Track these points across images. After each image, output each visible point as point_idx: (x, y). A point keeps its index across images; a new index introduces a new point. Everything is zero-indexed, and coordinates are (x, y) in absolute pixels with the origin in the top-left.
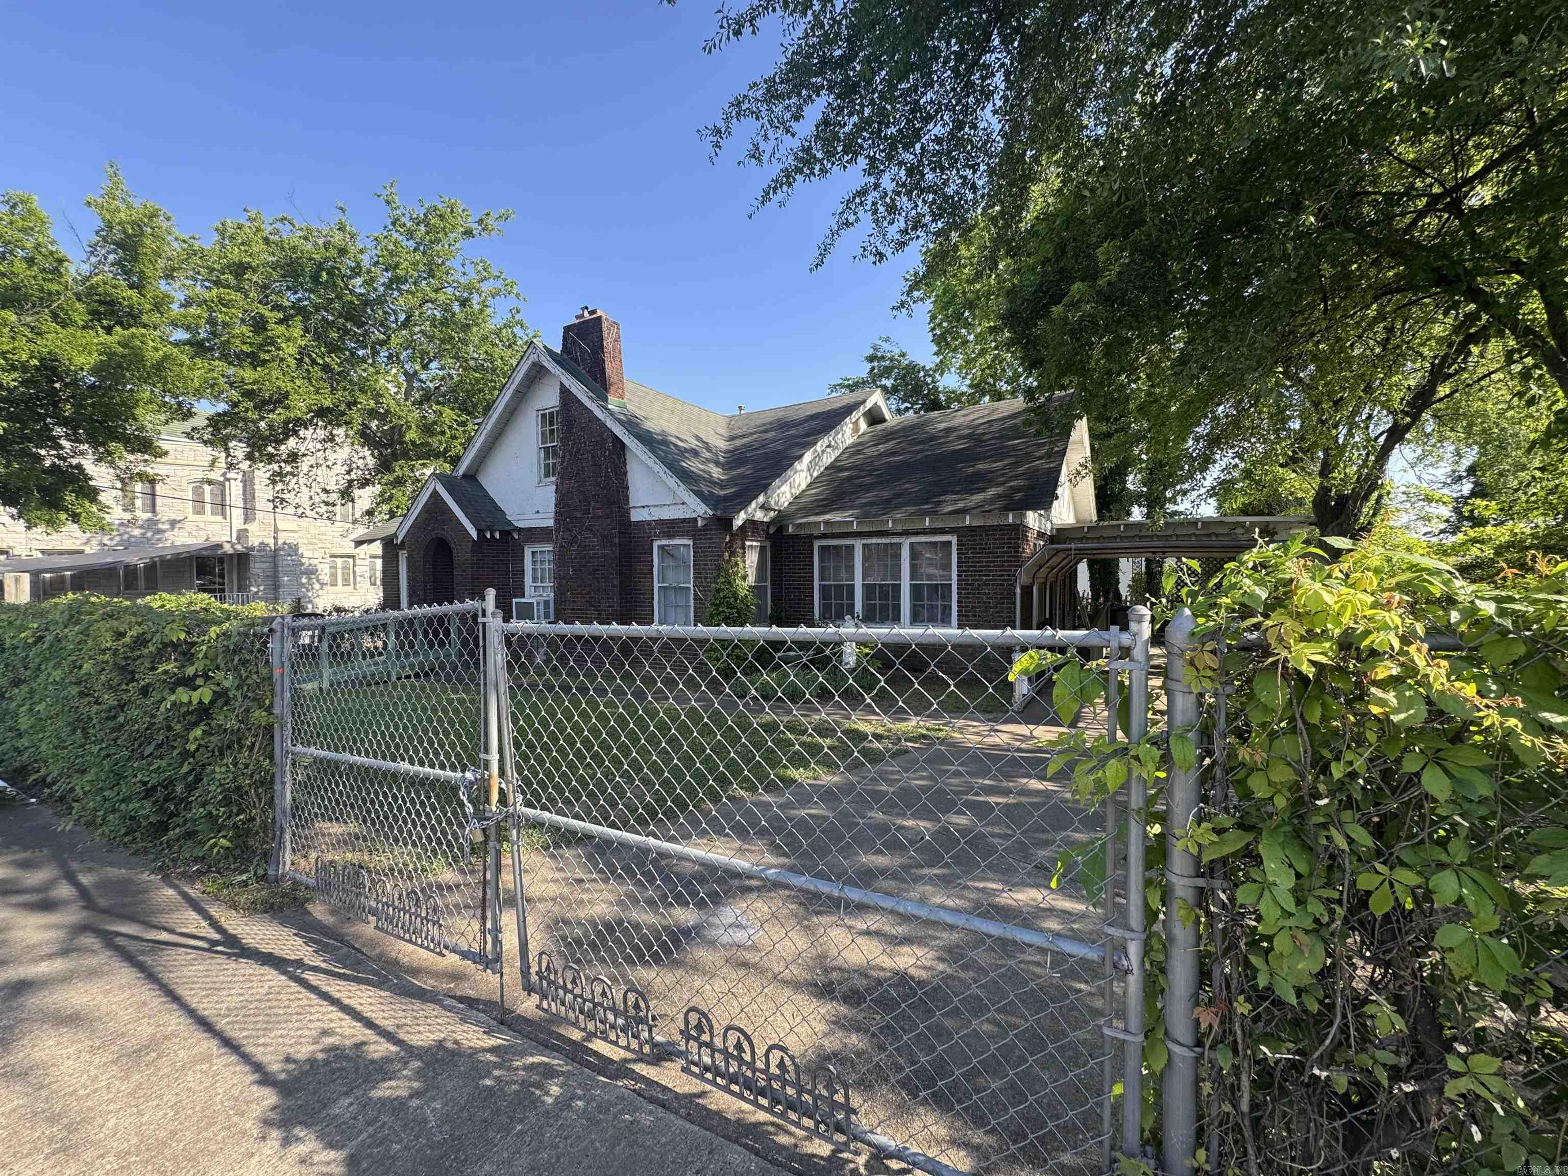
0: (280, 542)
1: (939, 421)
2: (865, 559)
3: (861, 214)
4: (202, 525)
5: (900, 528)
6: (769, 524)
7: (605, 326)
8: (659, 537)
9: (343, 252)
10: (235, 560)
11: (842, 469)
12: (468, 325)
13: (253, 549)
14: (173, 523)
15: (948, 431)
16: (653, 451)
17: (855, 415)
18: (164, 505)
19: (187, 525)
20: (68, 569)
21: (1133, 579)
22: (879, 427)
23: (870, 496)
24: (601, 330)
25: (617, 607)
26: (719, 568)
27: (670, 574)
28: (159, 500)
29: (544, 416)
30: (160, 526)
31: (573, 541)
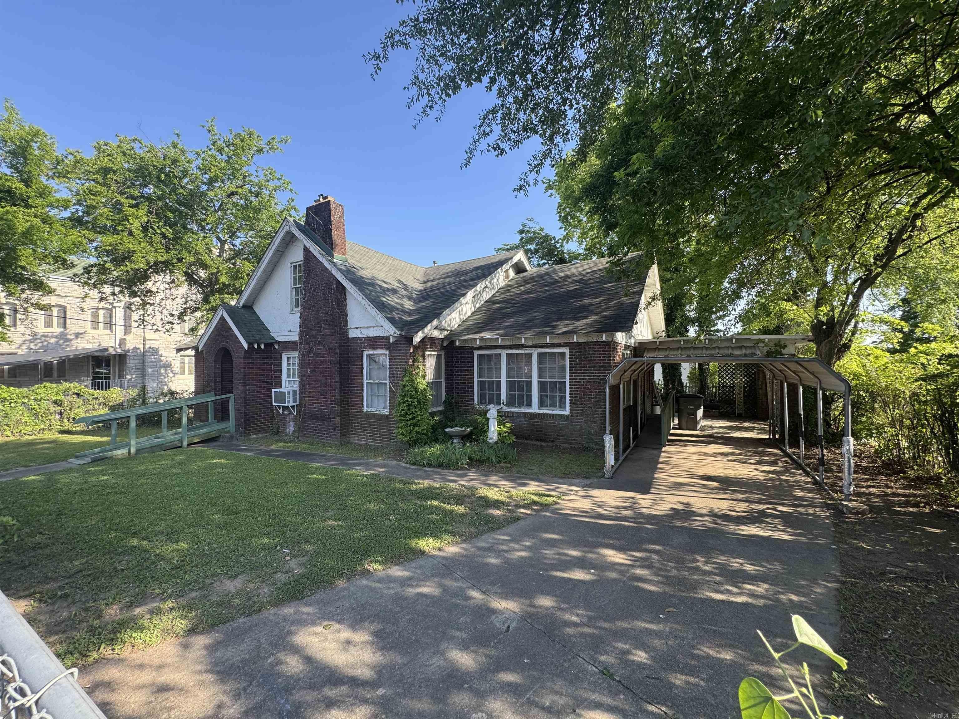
0: (147, 347)
1: (562, 271)
2: (508, 363)
3: (494, 126)
4: (96, 336)
5: (530, 343)
6: (442, 340)
7: (332, 207)
8: (367, 349)
9: (175, 161)
10: (117, 358)
11: (495, 303)
12: (260, 210)
13: (128, 351)
14: (77, 335)
15: (566, 277)
16: (362, 290)
17: (505, 267)
18: (71, 323)
19: (87, 337)
20: (5, 364)
21: (690, 373)
22: (522, 275)
23: (511, 321)
24: (330, 210)
25: (338, 396)
26: (405, 370)
27: (374, 373)
28: (68, 321)
29: (295, 267)
30: (69, 337)
31: (311, 350)
